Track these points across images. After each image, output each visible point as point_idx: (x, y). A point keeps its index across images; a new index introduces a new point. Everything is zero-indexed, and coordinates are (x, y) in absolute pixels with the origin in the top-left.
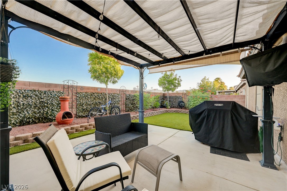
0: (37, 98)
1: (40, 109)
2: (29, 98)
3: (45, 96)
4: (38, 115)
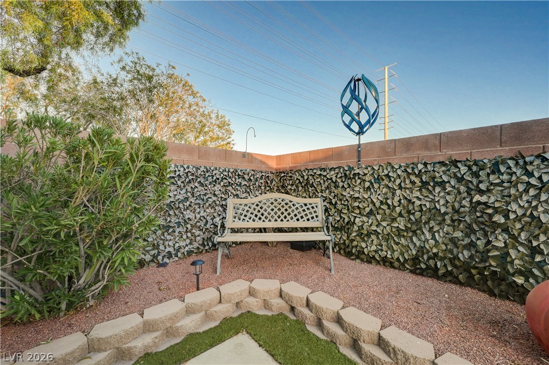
0: (463, 189)
1: (474, 232)
2: (438, 189)
3: (498, 181)
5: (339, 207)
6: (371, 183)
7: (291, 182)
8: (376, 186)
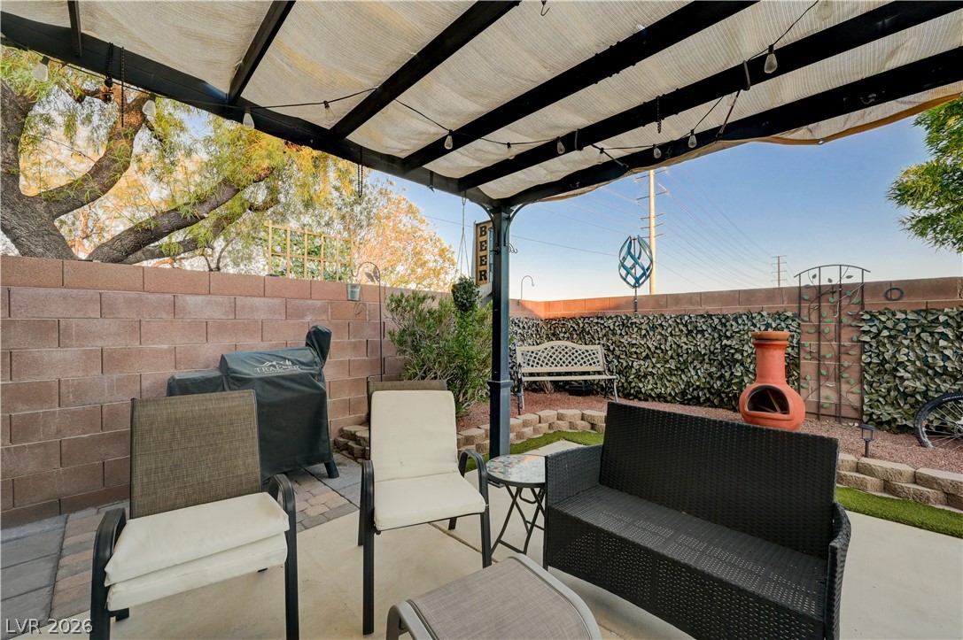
0: (716, 335)
1: (723, 367)
2: (699, 336)
3: (737, 330)
4: (719, 383)
5: (618, 353)
6: (647, 331)
7: (564, 330)
8: (651, 333)
